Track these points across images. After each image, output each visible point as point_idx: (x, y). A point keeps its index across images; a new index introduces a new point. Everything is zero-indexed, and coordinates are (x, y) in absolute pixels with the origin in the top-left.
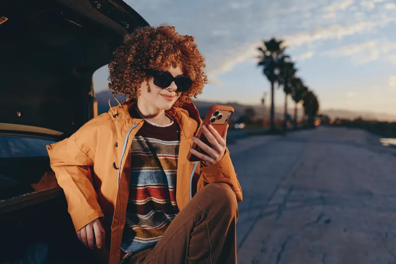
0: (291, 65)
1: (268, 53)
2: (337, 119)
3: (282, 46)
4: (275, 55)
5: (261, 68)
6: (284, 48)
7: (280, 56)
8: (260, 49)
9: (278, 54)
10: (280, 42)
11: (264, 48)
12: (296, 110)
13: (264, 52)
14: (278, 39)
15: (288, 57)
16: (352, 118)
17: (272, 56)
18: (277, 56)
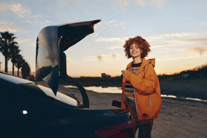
1: (3, 39)
3: (12, 37)
4: (8, 41)
6: (14, 38)
9: (10, 41)
10: (13, 35)
12: (18, 72)
13: (1, 39)
14: (9, 33)
15: (16, 43)
17: (6, 41)
18: (9, 42)
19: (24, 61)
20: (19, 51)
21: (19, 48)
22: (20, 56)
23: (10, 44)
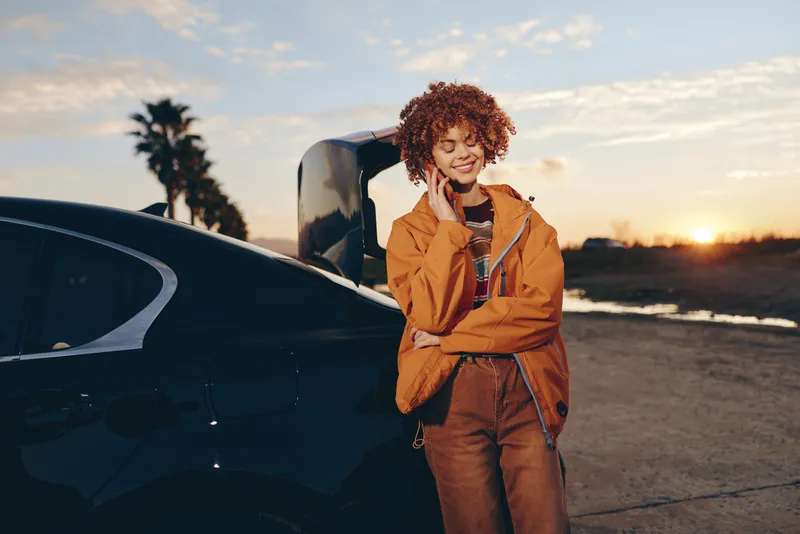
1: (156, 128)
3: (185, 116)
4: (170, 134)
5: (144, 157)
6: (189, 120)
7: (182, 136)
8: (139, 118)
9: (177, 131)
10: (185, 108)
11: (149, 118)
13: (149, 126)
14: (175, 102)
15: (198, 137)
17: (165, 134)
18: (175, 134)
19: (224, 199)
20: (208, 164)
21: (208, 156)
22: (211, 181)
23: (179, 143)
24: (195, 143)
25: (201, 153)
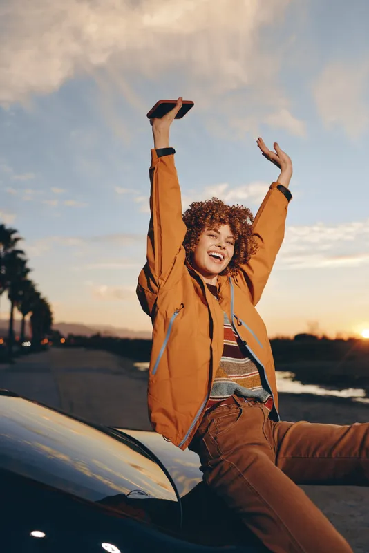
0: (23, 262)
2: (71, 337)
3: (13, 236)
6: (16, 240)
7: (10, 250)
9: (7, 247)
10: (14, 232)
12: (23, 322)
15: (21, 252)
16: (89, 335)
18: (5, 249)
19: (38, 294)
20: (28, 270)
21: (28, 265)
22: (29, 282)
23: (7, 255)
24: (19, 256)
25: (24, 262)
